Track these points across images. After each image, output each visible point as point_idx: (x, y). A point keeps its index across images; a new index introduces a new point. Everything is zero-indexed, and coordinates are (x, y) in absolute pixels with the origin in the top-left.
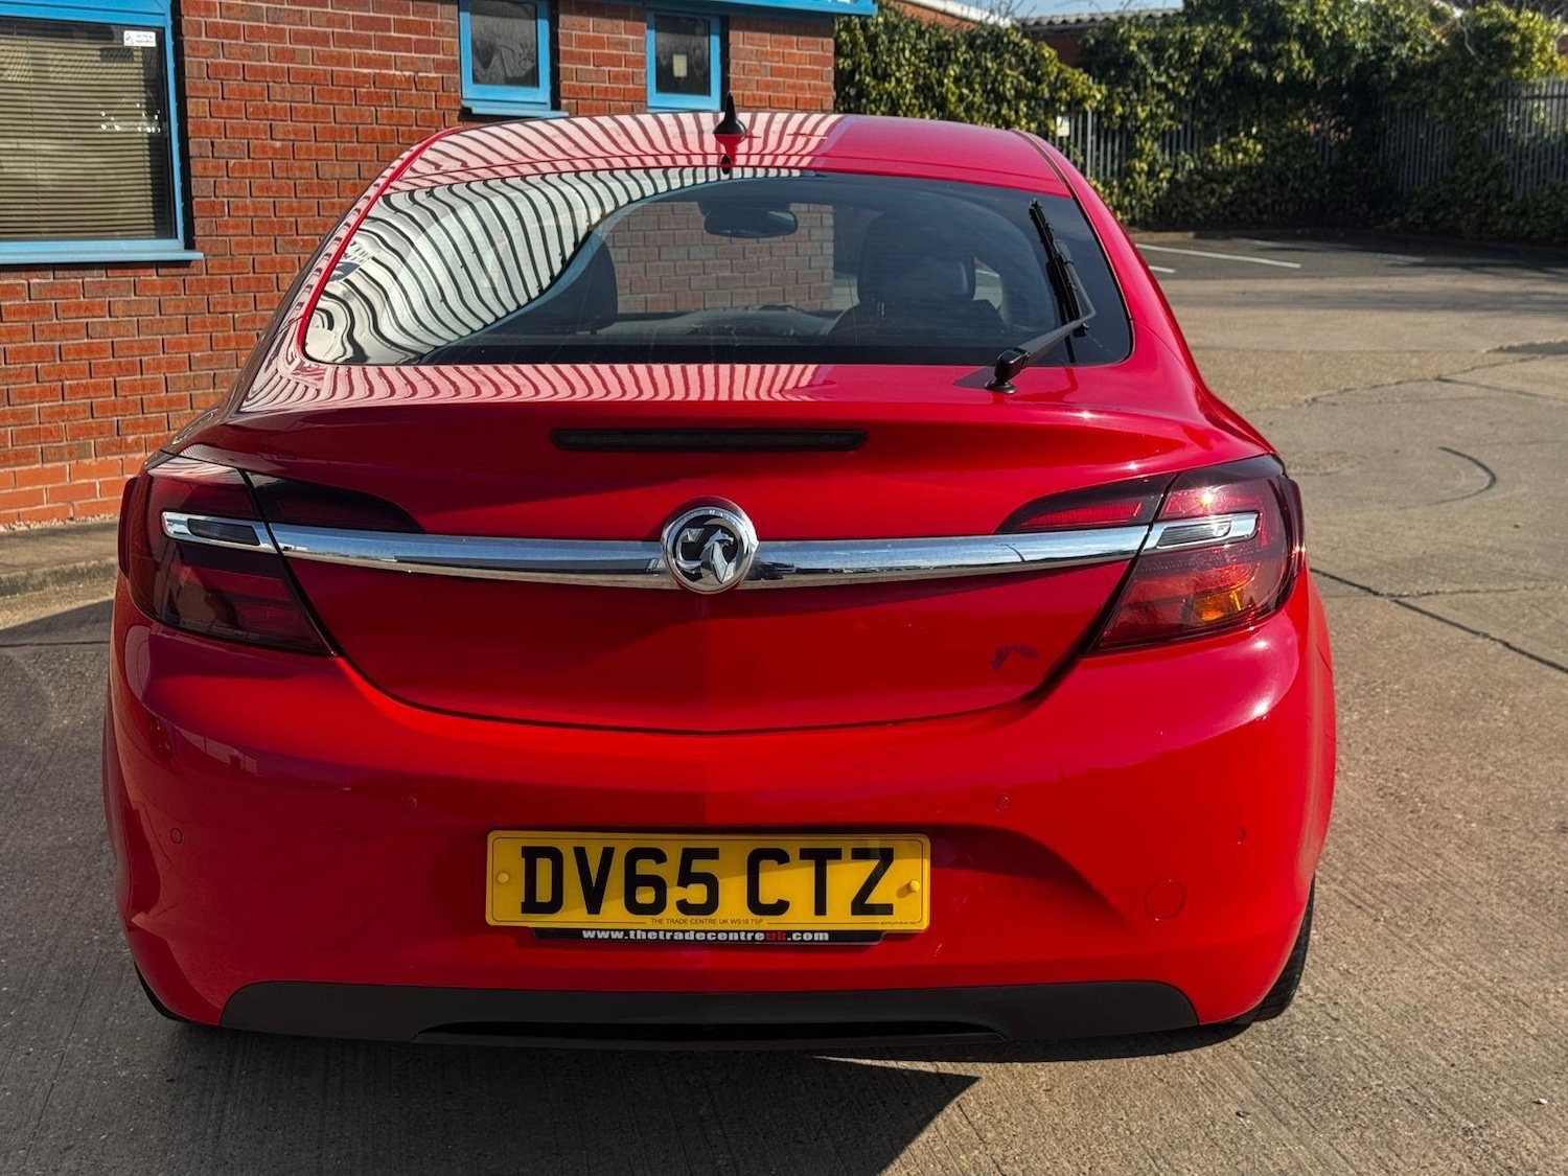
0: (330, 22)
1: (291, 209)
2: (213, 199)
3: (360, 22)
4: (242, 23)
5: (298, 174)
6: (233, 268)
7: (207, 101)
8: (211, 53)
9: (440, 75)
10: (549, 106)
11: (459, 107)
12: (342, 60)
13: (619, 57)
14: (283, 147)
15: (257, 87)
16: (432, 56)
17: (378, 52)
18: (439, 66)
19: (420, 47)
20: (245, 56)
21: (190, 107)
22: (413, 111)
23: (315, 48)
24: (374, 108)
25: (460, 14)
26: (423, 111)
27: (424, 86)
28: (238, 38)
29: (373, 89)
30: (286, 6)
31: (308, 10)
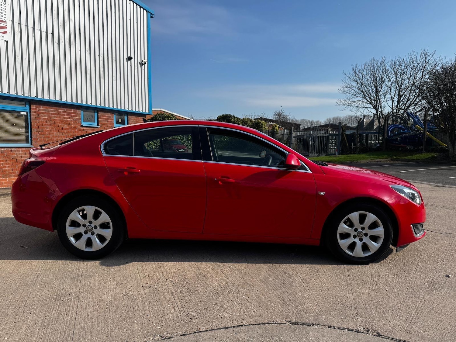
0: (58, 112)
1: (50, 139)
2: (36, 137)
3: (63, 112)
5: (51, 134)
7: (35, 123)
8: (36, 116)
10: (97, 125)
11: (81, 125)
12: (61, 118)
13: (109, 119)
14: (49, 130)
15: (44, 121)
16: (76, 117)
17: (66, 117)
18: (77, 119)
19: (74, 116)
20: (42, 116)
21: (31, 124)
22: (72, 125)
23: (55, 116)
24: (65, 125)
25: (81, 111)
26: (74, 125)
27: (74, 122)
28: (41, 114)
29: (65, 122)
30: (50, 109)
31: (54, 110)
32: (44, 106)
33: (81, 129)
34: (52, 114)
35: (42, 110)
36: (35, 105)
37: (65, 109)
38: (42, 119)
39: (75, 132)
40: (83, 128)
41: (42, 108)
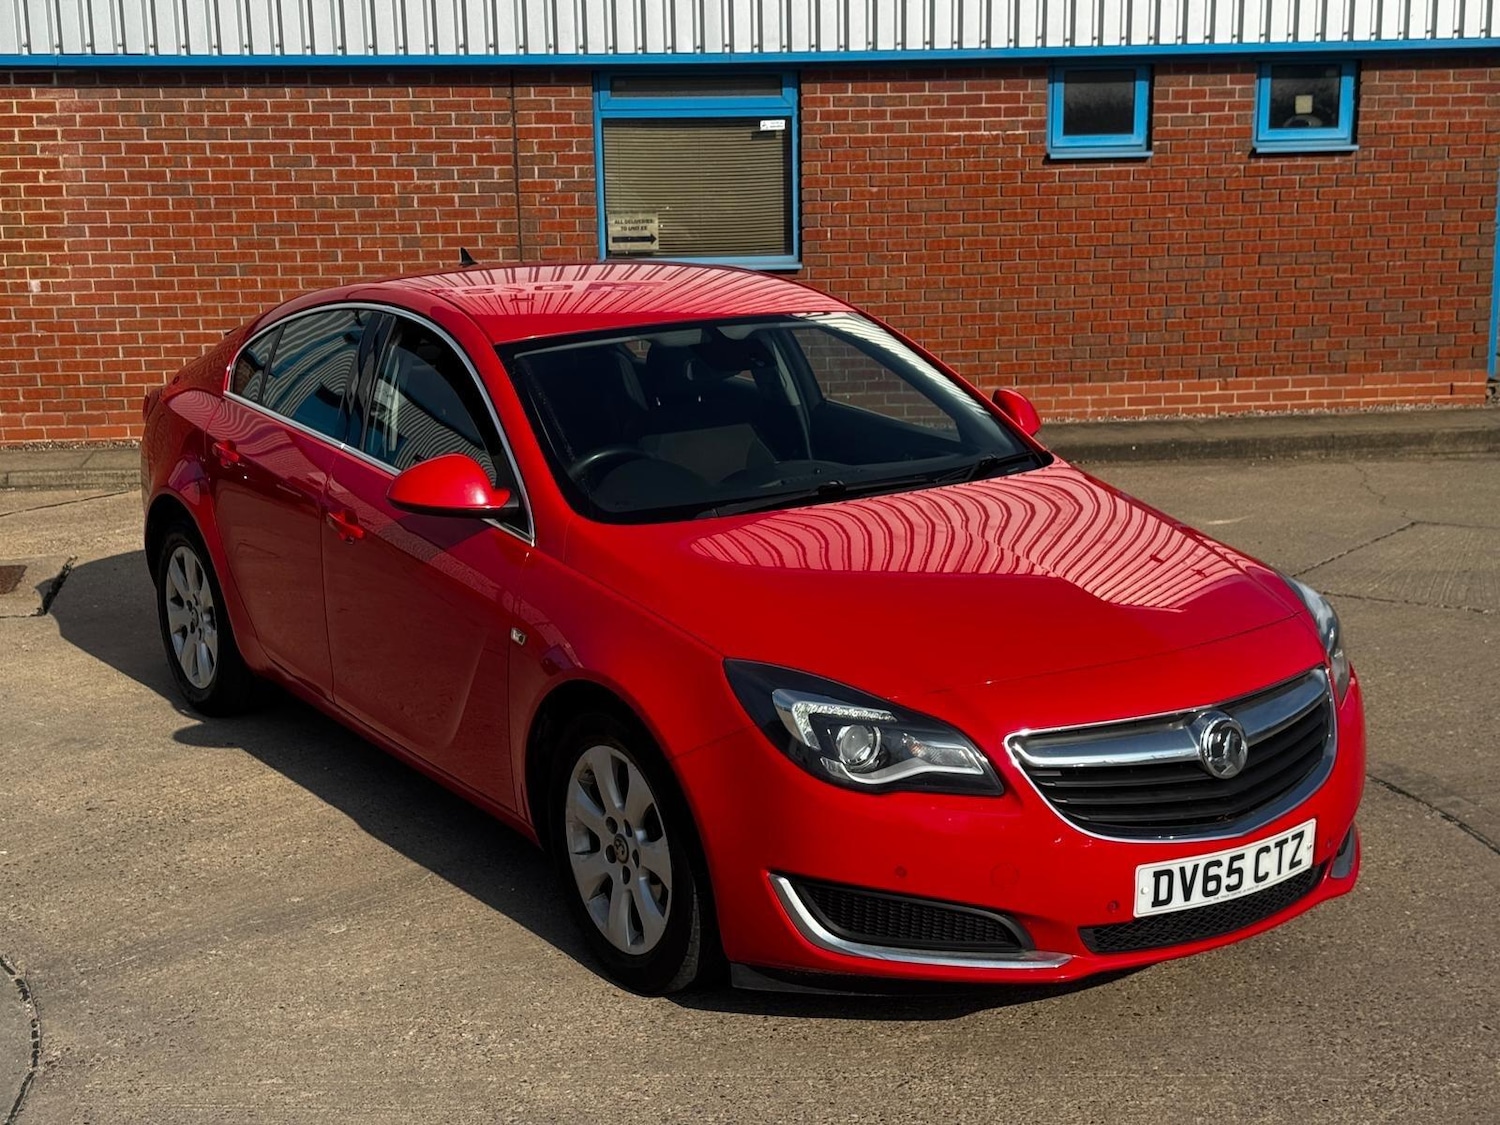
0: (927, 101)
1: (882, 233)
2: (820, 228)
3: (952, 100)
4: (850, 109)
5: (890, 209)
6: (831, 274)
7: (819, 163)
8: (823, 131)
9: (1027, 132)
10: (1145, 147)
11: (1044, 154)
12: (938, 127)
13: (1223, 104)
14: (878, 192)
15: (860, 151)
16: (1020, 119)
17: (968, 120)
18: (1026, 125)
19: (1008, 112)
20: (850, 132)
21: (803, 168)
22: (999, 160)
23: (912, 121)
24: (962, 160)
25: (1051, 85)
26: (1008, 159)
27: (1011, 141)
28: (846, 119)
29: (962, 146)
30: (889, 94)
31: (908, 94)
32: (860, 84)
33: (1044, 177)
34: (896, 115)
35: (851, 101)
36: (819, 85)
37: (965, 82)
38: (848, 142)
39: (1014, 190)
40: (1057, 171)
41: (850, 94)
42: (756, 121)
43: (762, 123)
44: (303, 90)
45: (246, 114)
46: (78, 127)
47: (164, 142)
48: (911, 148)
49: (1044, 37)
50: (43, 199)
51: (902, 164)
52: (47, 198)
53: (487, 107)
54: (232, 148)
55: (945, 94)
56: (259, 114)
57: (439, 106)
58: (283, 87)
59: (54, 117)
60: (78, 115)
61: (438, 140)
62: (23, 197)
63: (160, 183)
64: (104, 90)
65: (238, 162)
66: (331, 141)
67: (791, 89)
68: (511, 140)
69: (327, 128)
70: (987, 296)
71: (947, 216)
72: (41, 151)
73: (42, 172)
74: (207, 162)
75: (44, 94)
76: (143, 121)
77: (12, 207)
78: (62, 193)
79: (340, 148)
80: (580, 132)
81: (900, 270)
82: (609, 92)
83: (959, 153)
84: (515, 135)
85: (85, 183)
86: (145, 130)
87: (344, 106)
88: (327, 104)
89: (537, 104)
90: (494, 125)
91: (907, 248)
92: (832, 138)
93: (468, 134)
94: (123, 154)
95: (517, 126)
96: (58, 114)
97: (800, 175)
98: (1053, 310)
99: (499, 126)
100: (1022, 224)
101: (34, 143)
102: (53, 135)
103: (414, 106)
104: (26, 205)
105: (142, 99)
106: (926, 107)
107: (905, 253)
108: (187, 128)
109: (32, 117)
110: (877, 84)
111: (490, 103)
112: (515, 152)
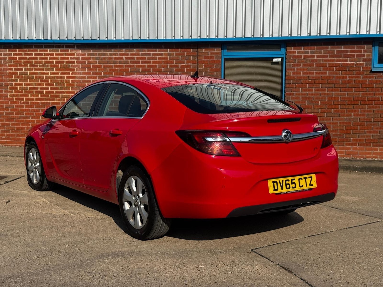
0: (329, 52)
2: (291, 92)
3: (338, 52)
4: (303, 55)
5: (315, 87)
7: (292, 72)
8: (293, 62)
9: (364, 62)
11: (370, 70)
12: (333, 61)
14: (311, 81)
15: (305, 68)
16: (362, 58)
17: (343, 58)
18: (364, 60)
19: (358, 56)
20: (302, 62)
21: (287, 73)
22: (354, 72)
23: (323, 59)
24: (341, 71)
25: (374, 47)
26: (357, 71)
27: (358, 65)
28: (301, 58)
29: (341, 67)
30: (316, 50)
31: (322, 50)
32: (306, 47)
33: (370, 77)
34: (318, 57)
35: (303, 52)
36: (292, 47)
37: (342, 46)
38: (301, 65)
39: (359, 81)
40: (375, 75)
41: (303, 50)
42: (272, 59)
43: (274, 59)
44: (139, 50)
45: (124, 57)
46: (80, 60)
47: (102, 64)
48: (323, 67)
49: (369, 31)
50: (70, 80)
51: (319, 72)
52: (72, 79)
53: (190, 55)
54: (119, 66)
55: (336, 50)
56: (127, 57)
57: (176, 54)
58: (134, 49)
59: (74, 57)
60: (80, 57)
61: (175, 64)
62: (66, 79)
63: (100, 76)
64: (87, 50)
65: (121, 70)
66: (146, 64)
67: (284, 49)
68: (196, 64)
69: (145, 60)
70: (348, 116)
71: (335, 89)
72: (71, 67)
73: (71, 72)
74: (113, 70)
75: (72, 51)
76: (97, 58)
77: (63, 82)
78: (75, 78)
79: (148, 66)
80: (217, 62)
81: (318, 106)
82: (226, 50)
83: (340, 69)
84: (197, 63)
85: (81, 75)
86: (97, 61)
87: (150, 54)
88: (145, 54)
89: (204, 54)
90: (192, 60)
91: (320, 99)
92: (296, 64)
93: (184, 62)
94: (91, 68)
95: (198, 60)
96: (76, 56)
97: (285, 76)
98: (373, 122)
99: (193, 60)
100: (362, 93)
101: (69, 64)
102: (74, 62)
103: (169, 54)
104: (66, 81)
105: (97, 53)
106: (329, 54)
107: (320, 101)
108: (108, 60)
109: (69, 57)
110: (312, 47)
111: (191, 53)
112: (197, 68)
